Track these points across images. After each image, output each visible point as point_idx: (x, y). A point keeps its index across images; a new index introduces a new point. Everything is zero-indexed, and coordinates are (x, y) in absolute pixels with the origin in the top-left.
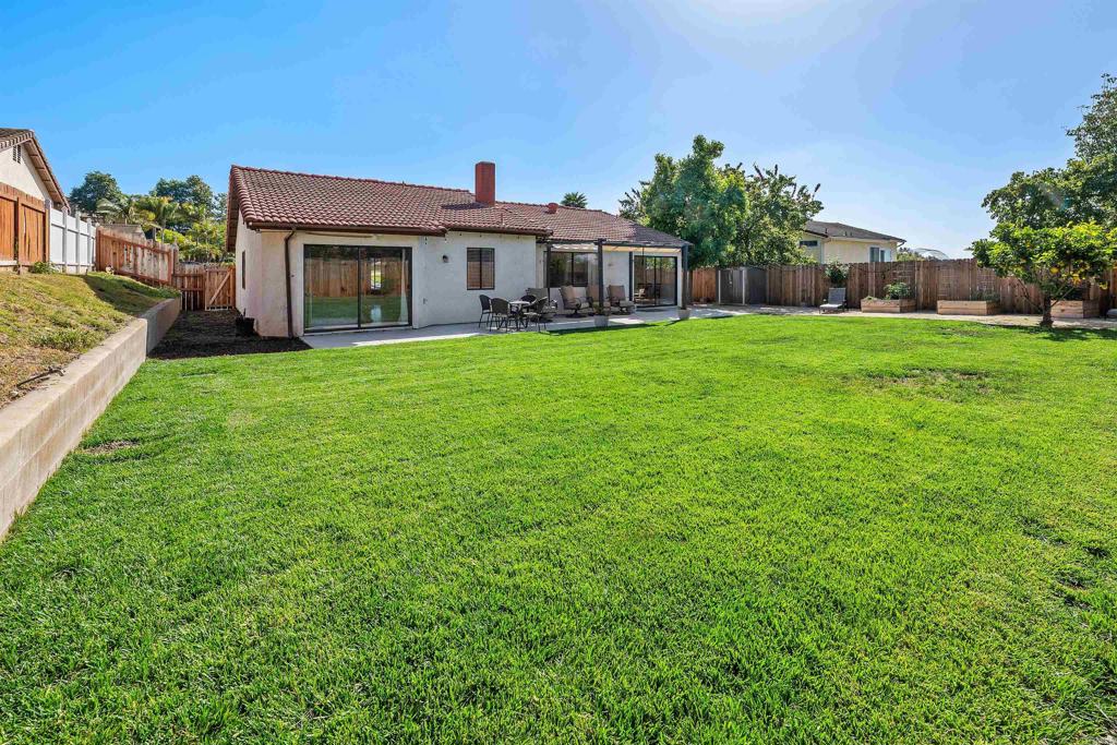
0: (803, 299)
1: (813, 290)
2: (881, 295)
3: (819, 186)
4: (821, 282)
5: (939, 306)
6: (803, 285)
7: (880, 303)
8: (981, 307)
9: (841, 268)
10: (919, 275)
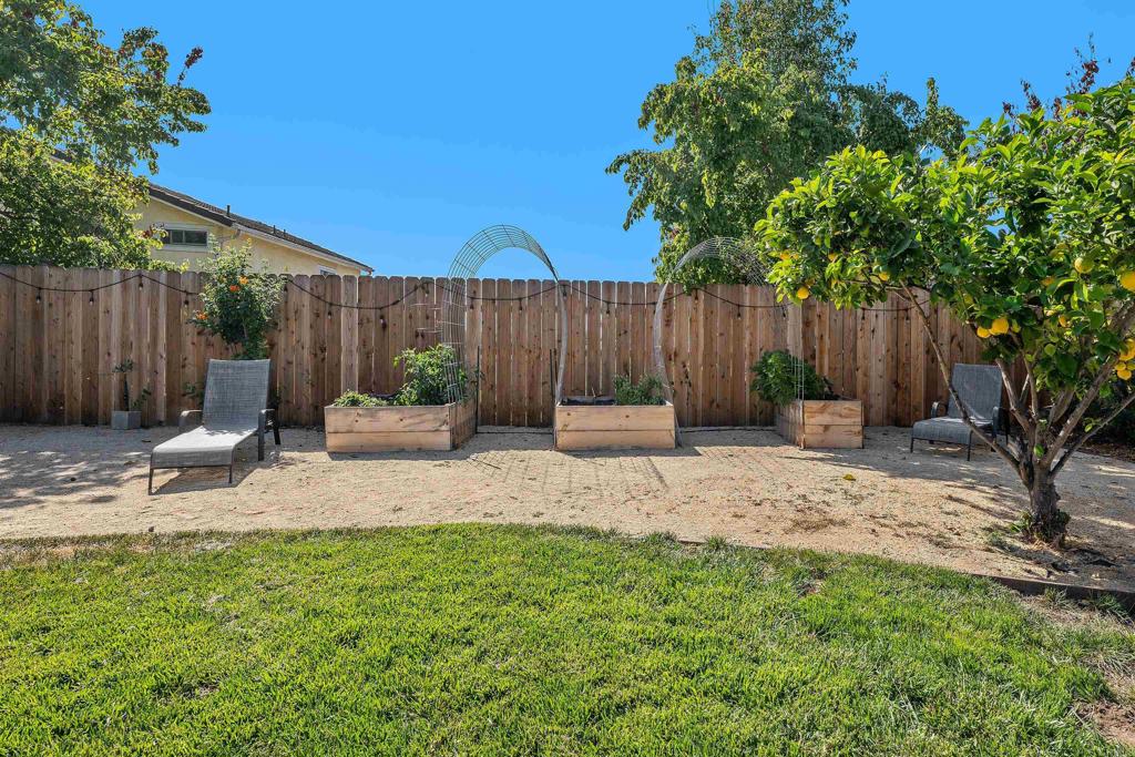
0: (124, 403)
1: (162, 366)
2: (382, 385)
3: (197, 53)
4: (189, 335)
5: (558, 425)
6: (125, 345)
7: (390, 421)
8: (653, 424)
9: (256, 287)
10: (473, 321)
